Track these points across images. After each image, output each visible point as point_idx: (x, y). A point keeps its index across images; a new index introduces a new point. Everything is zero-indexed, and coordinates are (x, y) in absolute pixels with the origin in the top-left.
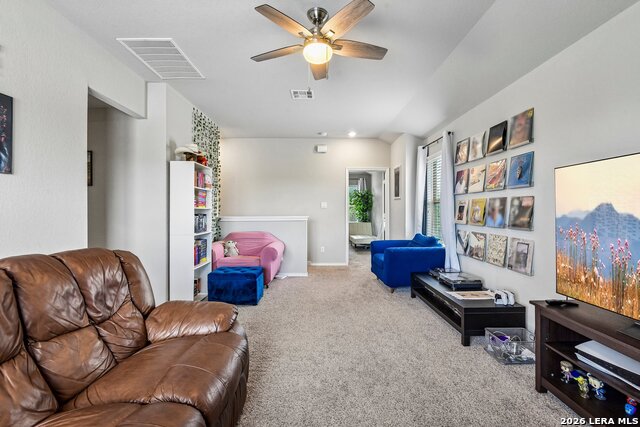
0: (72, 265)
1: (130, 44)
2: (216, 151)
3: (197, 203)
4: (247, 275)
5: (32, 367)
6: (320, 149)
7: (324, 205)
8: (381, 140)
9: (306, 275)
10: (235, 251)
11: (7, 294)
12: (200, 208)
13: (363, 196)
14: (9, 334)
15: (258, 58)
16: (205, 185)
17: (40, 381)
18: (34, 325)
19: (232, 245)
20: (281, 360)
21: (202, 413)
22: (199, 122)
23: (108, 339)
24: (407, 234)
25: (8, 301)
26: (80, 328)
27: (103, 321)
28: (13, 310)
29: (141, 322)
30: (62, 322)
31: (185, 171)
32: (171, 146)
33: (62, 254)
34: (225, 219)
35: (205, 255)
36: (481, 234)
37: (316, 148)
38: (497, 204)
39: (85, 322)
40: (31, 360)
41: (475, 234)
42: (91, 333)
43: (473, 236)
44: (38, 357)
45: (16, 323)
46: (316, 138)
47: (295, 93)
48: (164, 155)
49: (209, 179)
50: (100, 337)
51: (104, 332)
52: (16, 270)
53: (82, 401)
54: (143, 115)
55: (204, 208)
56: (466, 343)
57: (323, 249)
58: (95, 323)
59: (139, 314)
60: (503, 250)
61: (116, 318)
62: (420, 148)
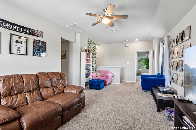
0: (50, 75)
1: (69, 26)
2: (96, 48)
3: (87, 62)
4: (98, 82)
5: (39, 92)
6: (127, 45)
7: (128, 63)
8: (148, 40)
9: (120, 84)
10: (99, 75)
11: (36, 79)
12: (88, 63)
13: (147, 60)
14: (36, 86)
15: (94, 25)
16: (90, 58)
17: (40, 95)
18: (41, 85)
19: (98, 73)
20: (97, 104)
21: (62, 107)
22: (90, 41)
23: (55, 90)
24: (155, 73)
25: (36, 80)
26: (49, 87)
27: (55, 87)
28: (37, 82)
29: (63, 88)
30: (46, 85)
31: (84, 54)
32: (81, 48)
33: (49, 73)
34: (98, 66)
35: (90, 76)
36: (177, 74)
37: (125, 45)
38: (181, 63)
39: (51, 86)
40: (39, 91)
41: (175, 73)
42: (51, 89)
43: (174, 74)
44: (41, 91)
45: (37, 84)
46: (125, 42)
47: (112, 30)
48: (79, 50)
49: (91, 56)
50: (53, 89)
51: (54, 89)
52: (38, 75)
53: (46, 100)
54: (75, 42)
55: (89, 63)
56: (159, 111)
57: (127, 77)
58: (53, 87)
59: (63, 87)
60: (182, 80)
61: (57, 86)
62: (161, 42)
